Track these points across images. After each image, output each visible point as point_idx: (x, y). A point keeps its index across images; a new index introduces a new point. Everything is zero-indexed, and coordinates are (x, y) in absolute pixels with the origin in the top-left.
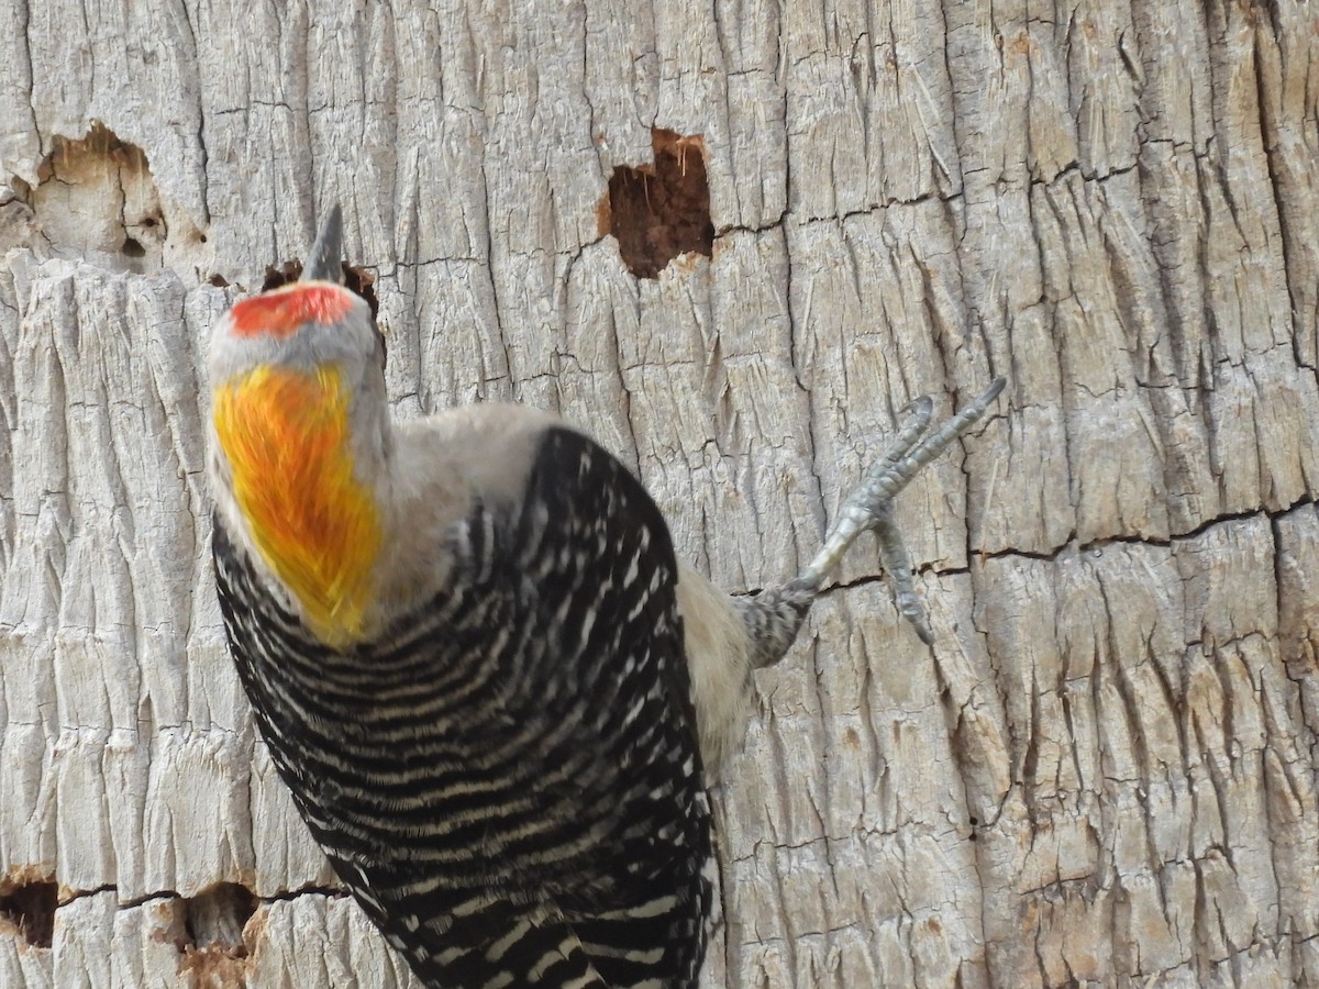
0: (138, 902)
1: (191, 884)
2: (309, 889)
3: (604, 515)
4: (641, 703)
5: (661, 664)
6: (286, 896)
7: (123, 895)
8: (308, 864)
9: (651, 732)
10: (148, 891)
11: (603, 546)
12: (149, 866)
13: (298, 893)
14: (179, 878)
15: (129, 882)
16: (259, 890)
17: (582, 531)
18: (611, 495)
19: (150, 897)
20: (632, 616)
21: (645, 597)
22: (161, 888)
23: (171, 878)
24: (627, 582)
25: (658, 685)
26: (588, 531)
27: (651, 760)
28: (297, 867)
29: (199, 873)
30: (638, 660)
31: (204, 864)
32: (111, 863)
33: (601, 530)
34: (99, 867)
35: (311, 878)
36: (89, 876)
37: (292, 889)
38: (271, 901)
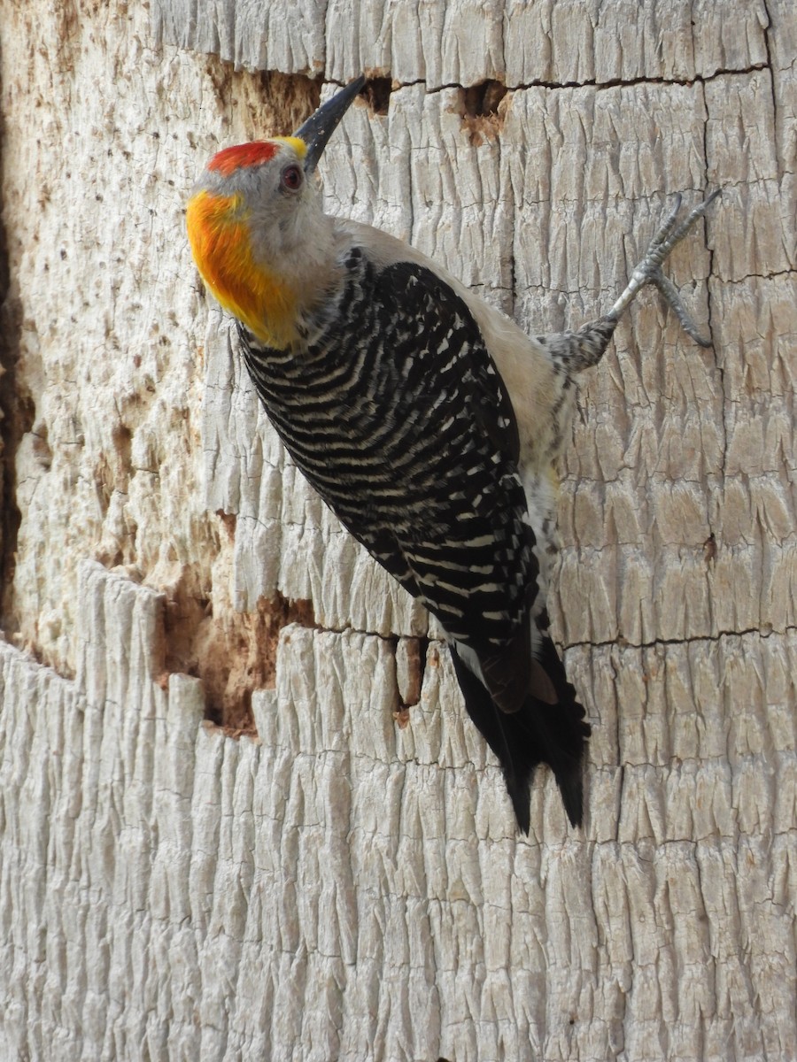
0: (437, 90)
1: (469, 80)
2: (537, 83)
3: (424, 312)
4: (452, 420)
5: (467, 399)
6: (523, 87)
7: (429, 86)
8: (536, 69)
9: (461, 437)
10: (444, 83)
11: (421, 330)
12: (444, 69)
13: (530, 86)
14: (462, 76)
15: (433, 78)
16: (508, 84)
17: (406, 319)
18: (431, 299)
19: (444, 87)
20: (443, 371)
21: (454, 360)
22: (451, 81)
23: (458, 77)
24: (439, 351)
25: (465, 411)
26: (410, 320)
27: (465, 452)
28: (530, 71)
29: (473, 74)
30: (450, 394)
31: (476, 68)
32: (423, 67)
33: (421, 319)
34: (416, 69)
35: (537, 77)
36: (410, 74)
37: (527, 83)
38: (514, 90)
